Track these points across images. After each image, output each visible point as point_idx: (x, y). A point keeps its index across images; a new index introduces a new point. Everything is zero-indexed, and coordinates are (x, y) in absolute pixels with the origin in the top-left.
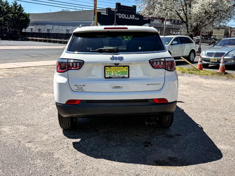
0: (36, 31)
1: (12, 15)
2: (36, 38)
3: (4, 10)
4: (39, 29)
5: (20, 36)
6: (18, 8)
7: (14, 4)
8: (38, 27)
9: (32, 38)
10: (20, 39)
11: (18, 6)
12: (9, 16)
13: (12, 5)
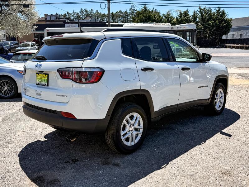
0: (237, 37)
1: (212, 23)
2: (233, 45)
3: (206, 17)
4: (241, 35)
5: (219, 43)
6: (221, 14)
7: (217, 10)
8: (240, 33)
9: (229, 45)
10: (218, 46)
11: (221, 12)
12: (210, 23)
13: (215, 11)
